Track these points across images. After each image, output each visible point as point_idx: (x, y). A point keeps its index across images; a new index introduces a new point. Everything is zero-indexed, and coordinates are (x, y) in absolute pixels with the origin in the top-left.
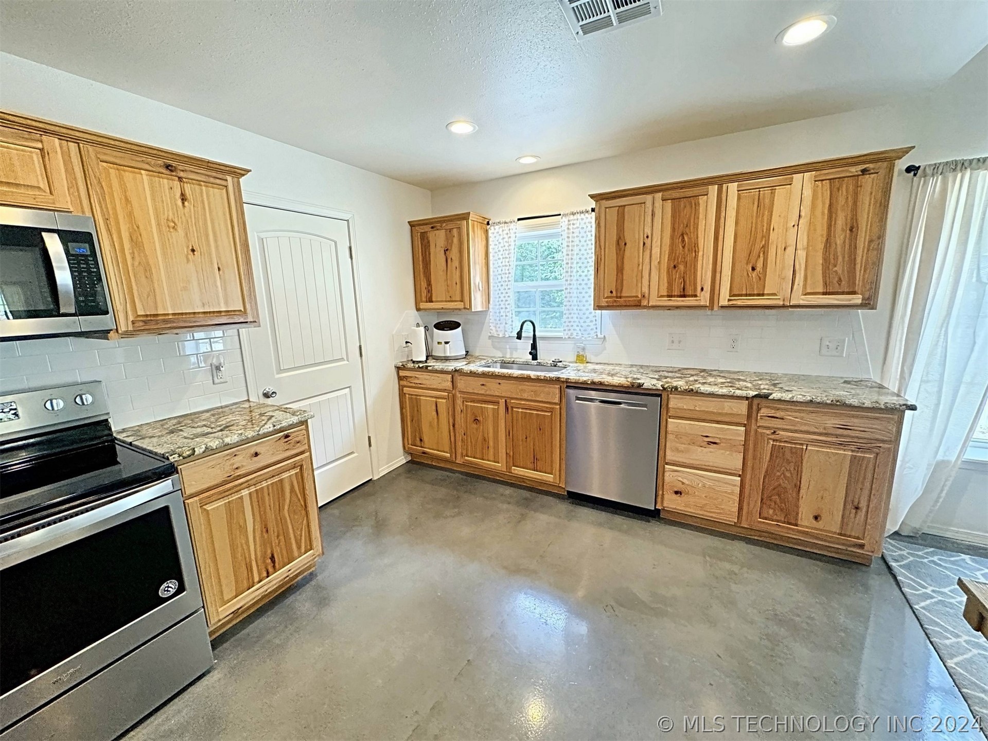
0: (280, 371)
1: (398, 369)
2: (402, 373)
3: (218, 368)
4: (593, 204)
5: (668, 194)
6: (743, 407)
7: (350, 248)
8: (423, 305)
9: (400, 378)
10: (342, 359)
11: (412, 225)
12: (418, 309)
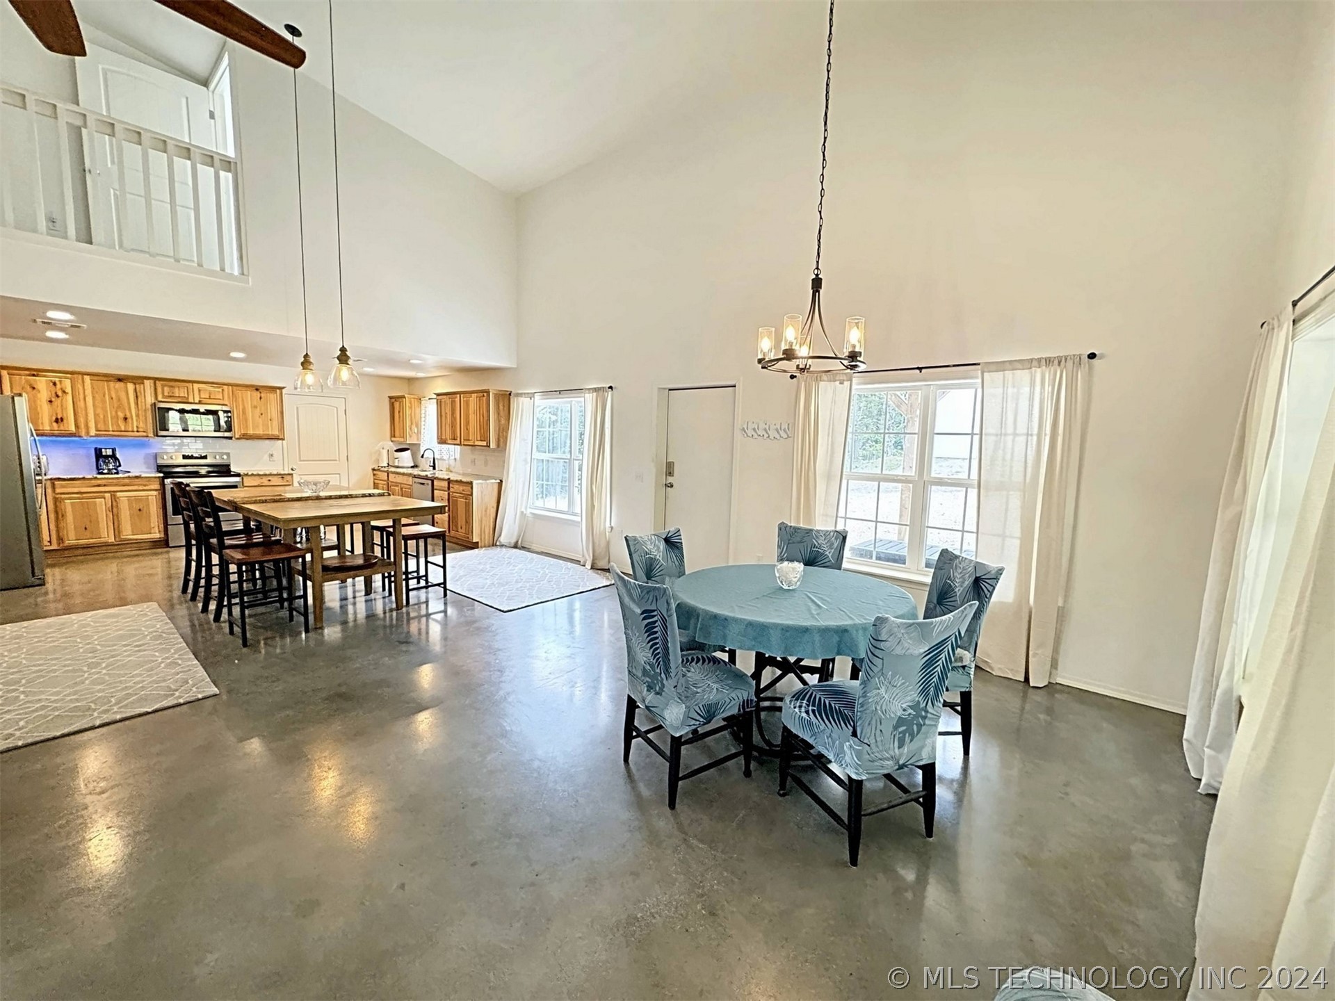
0: (301, 461)
1: (374, 470)
2: (375, 472)
3: (272, 455)
4: (435, 396)
5: (450, 396)
6: (445, 484)
7: (345, 411)
8: (393, 439)
9: (374, 475)
10: (336, 460)
11: (391, 398)
12: (392, 441)
